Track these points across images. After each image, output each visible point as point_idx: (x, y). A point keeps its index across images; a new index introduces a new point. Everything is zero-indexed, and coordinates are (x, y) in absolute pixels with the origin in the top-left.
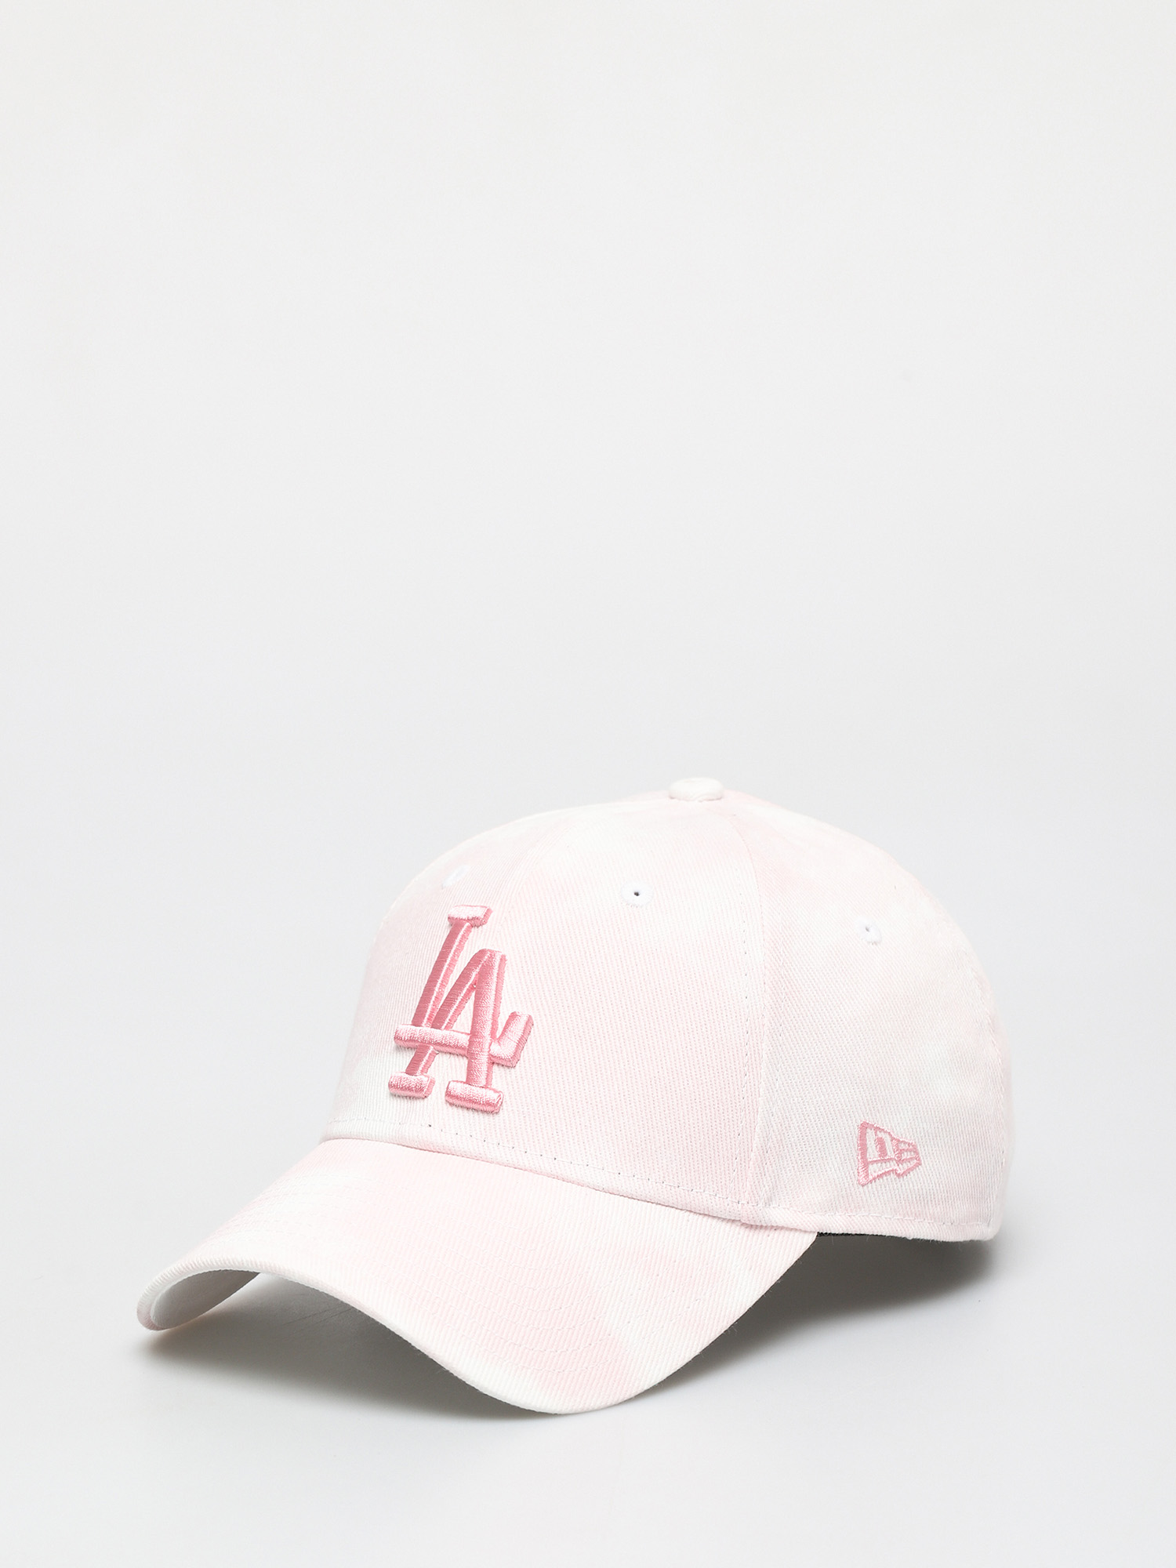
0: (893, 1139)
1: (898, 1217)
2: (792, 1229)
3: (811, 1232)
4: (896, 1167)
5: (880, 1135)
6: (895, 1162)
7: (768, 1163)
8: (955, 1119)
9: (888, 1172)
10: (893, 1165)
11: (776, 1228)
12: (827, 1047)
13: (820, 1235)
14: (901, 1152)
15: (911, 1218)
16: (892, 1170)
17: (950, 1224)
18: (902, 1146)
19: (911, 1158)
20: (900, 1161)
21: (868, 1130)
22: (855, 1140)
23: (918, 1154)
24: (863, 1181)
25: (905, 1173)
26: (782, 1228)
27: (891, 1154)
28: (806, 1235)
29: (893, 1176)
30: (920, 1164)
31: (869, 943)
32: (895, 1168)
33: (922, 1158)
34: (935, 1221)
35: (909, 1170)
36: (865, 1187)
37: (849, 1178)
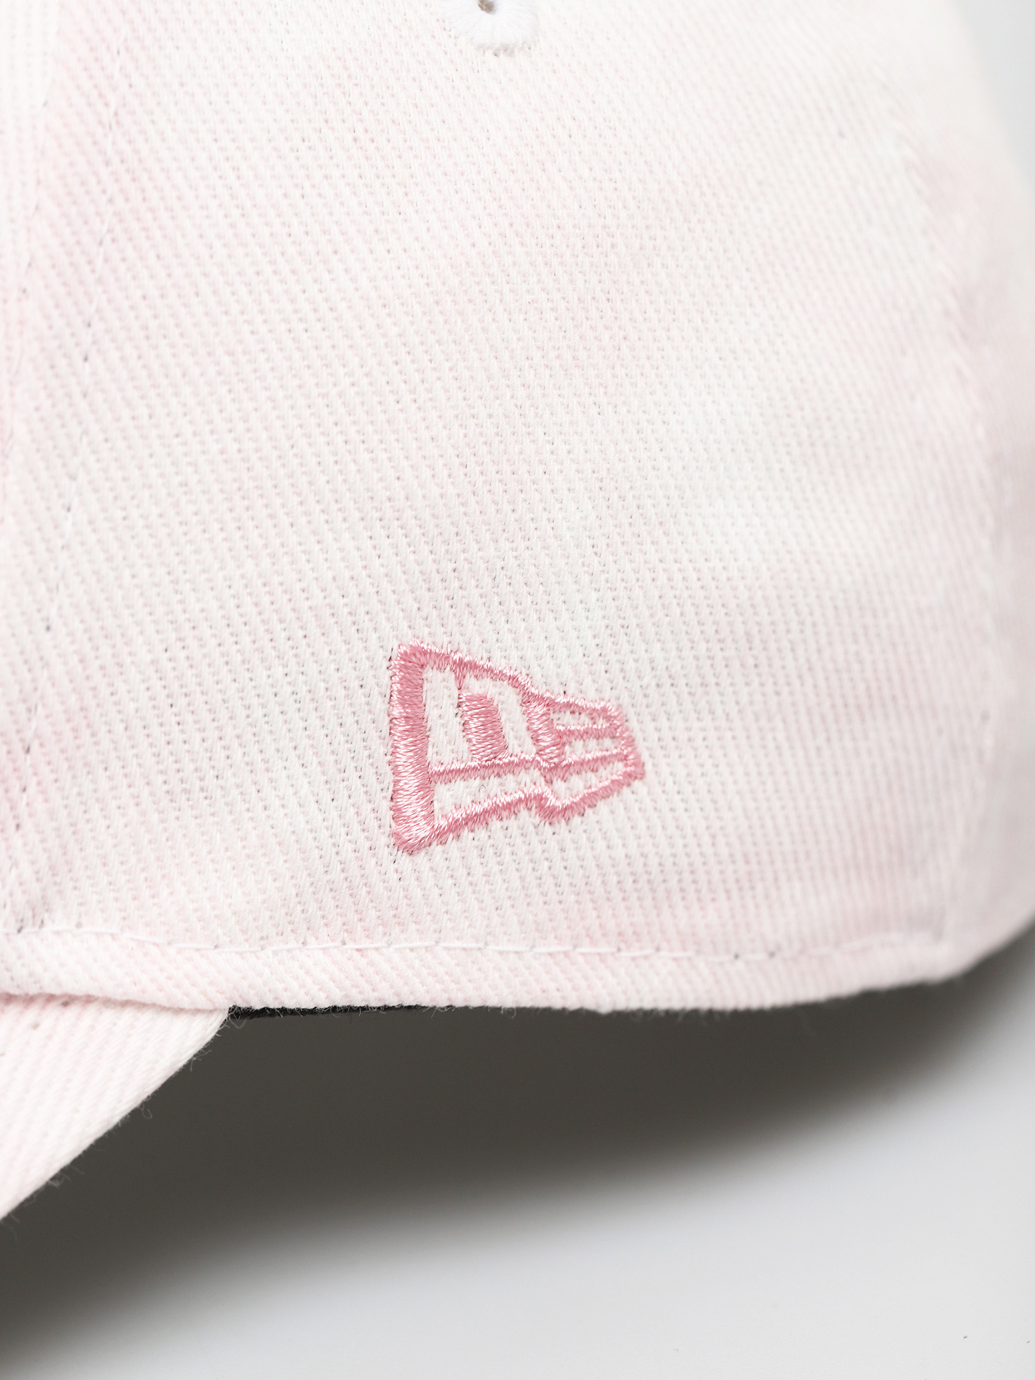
0: (528, 699)
1: (553, 949)
2: (125, 1004)
3: (197, 1011)
4: (542, 788)
5: (476, 686)
6: (536, 773)
7: (32, 788)
8: (781, 627)
9: (511, 808)
10: (529, 782)
11: (67, 1001)
12: (272, 399)
13: (238, 1014)
14: (562, 738)
15: (604, 949)
16: (526, 801)
17: (761, 956)
18: (567, 721)
19: (603, 759)
20: (556, 770)
21: (430, 673)
22: (380, 705)
23: (631, 742)
24: (421, 831)
25: (566, 812)
26: (88, 1000)
27: (519, 743)
28: (181, 1022)
29: (527, 818)
30: (640, 775)
31: (482, 48)
32: (538, 791)
33: (645, 757)
34: (698, 952)
35: (590, 800)
36: (421, 858)
37: (356, 828)
